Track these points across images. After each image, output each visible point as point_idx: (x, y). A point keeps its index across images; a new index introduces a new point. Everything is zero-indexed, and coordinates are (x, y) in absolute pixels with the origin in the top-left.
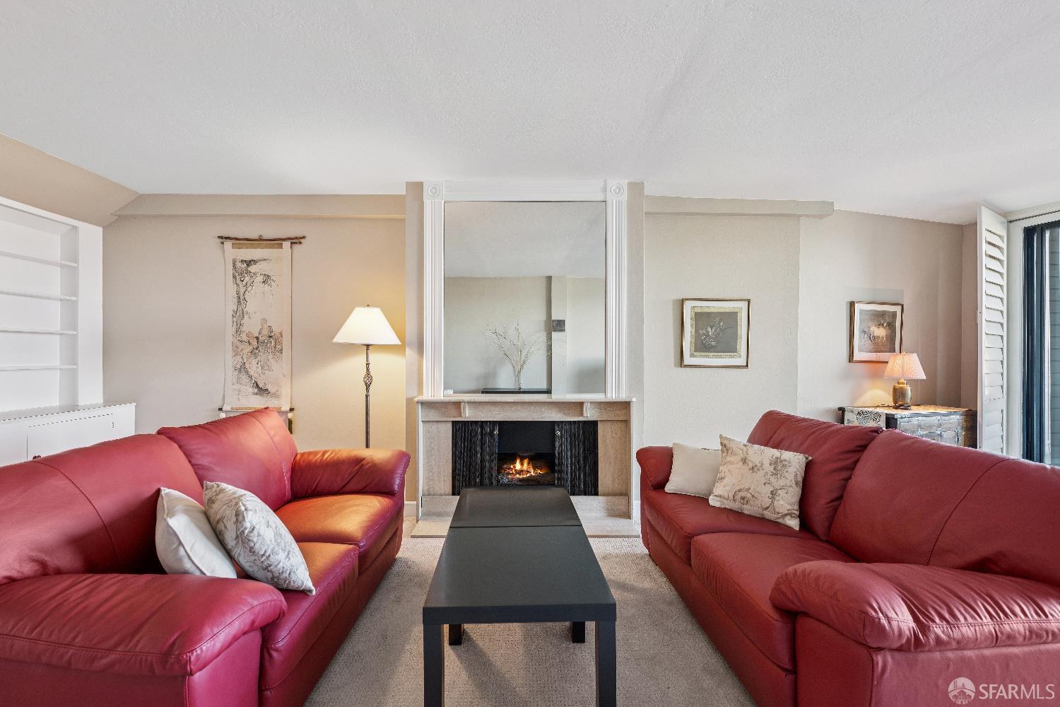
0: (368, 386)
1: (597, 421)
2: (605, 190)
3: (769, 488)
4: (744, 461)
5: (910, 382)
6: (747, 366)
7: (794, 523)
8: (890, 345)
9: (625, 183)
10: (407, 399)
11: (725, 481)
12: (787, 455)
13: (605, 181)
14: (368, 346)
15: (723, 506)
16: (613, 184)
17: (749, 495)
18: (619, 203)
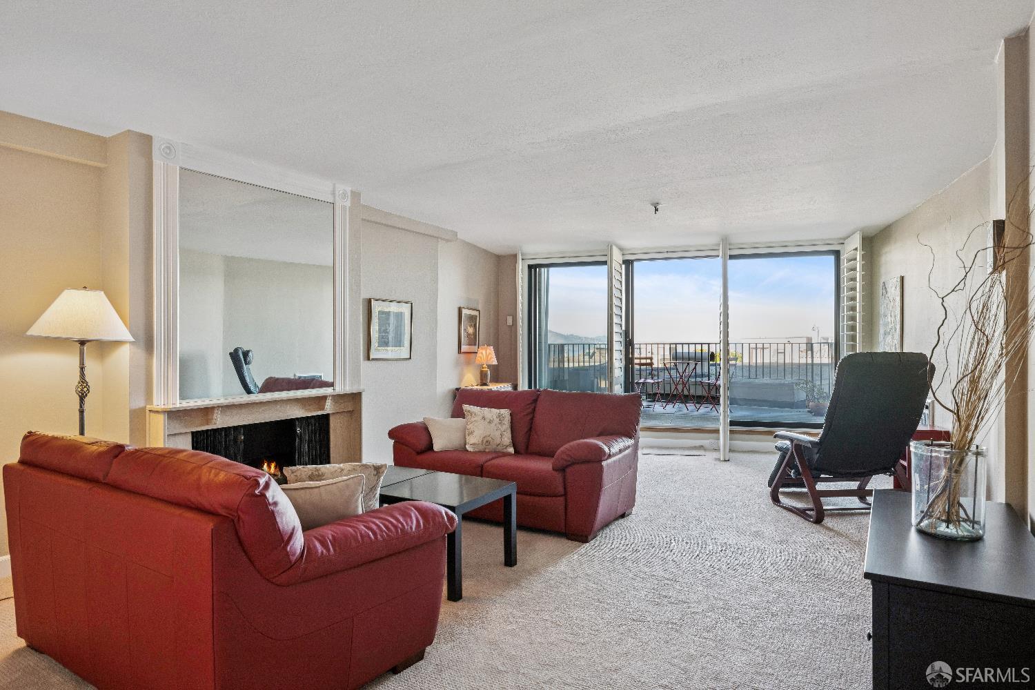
0: (82, 398)
1: (328, 414)
2: (333, 194)
3: (499, 432)
4: (484, 418)
5: (489, 366)
6: (410, 358)
7: (511, 450)
8: (473, 340)
9: (349, 189)
10: (130, 411)
11: (475, 434)
12: (503, 411)
13: (334, 184)
14: (82, 343)
15: (477, 450)
16: (340, 188)
17: (490, 439)
18: (344, 208)
